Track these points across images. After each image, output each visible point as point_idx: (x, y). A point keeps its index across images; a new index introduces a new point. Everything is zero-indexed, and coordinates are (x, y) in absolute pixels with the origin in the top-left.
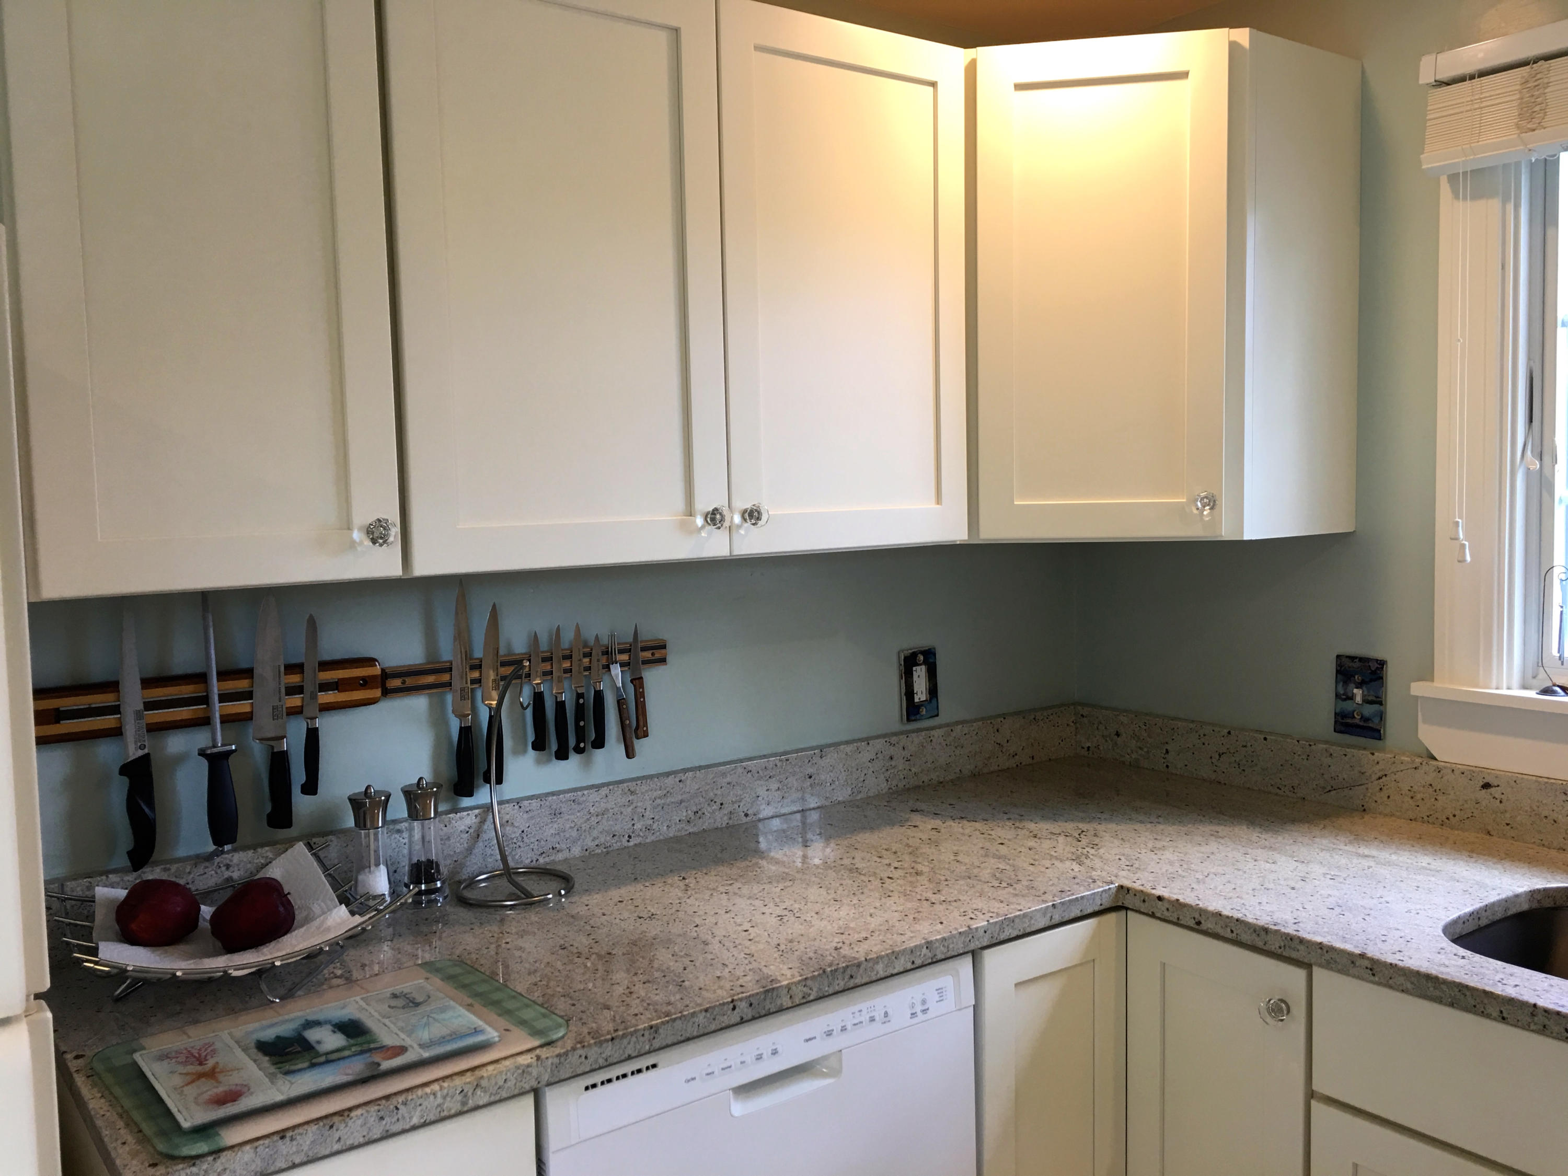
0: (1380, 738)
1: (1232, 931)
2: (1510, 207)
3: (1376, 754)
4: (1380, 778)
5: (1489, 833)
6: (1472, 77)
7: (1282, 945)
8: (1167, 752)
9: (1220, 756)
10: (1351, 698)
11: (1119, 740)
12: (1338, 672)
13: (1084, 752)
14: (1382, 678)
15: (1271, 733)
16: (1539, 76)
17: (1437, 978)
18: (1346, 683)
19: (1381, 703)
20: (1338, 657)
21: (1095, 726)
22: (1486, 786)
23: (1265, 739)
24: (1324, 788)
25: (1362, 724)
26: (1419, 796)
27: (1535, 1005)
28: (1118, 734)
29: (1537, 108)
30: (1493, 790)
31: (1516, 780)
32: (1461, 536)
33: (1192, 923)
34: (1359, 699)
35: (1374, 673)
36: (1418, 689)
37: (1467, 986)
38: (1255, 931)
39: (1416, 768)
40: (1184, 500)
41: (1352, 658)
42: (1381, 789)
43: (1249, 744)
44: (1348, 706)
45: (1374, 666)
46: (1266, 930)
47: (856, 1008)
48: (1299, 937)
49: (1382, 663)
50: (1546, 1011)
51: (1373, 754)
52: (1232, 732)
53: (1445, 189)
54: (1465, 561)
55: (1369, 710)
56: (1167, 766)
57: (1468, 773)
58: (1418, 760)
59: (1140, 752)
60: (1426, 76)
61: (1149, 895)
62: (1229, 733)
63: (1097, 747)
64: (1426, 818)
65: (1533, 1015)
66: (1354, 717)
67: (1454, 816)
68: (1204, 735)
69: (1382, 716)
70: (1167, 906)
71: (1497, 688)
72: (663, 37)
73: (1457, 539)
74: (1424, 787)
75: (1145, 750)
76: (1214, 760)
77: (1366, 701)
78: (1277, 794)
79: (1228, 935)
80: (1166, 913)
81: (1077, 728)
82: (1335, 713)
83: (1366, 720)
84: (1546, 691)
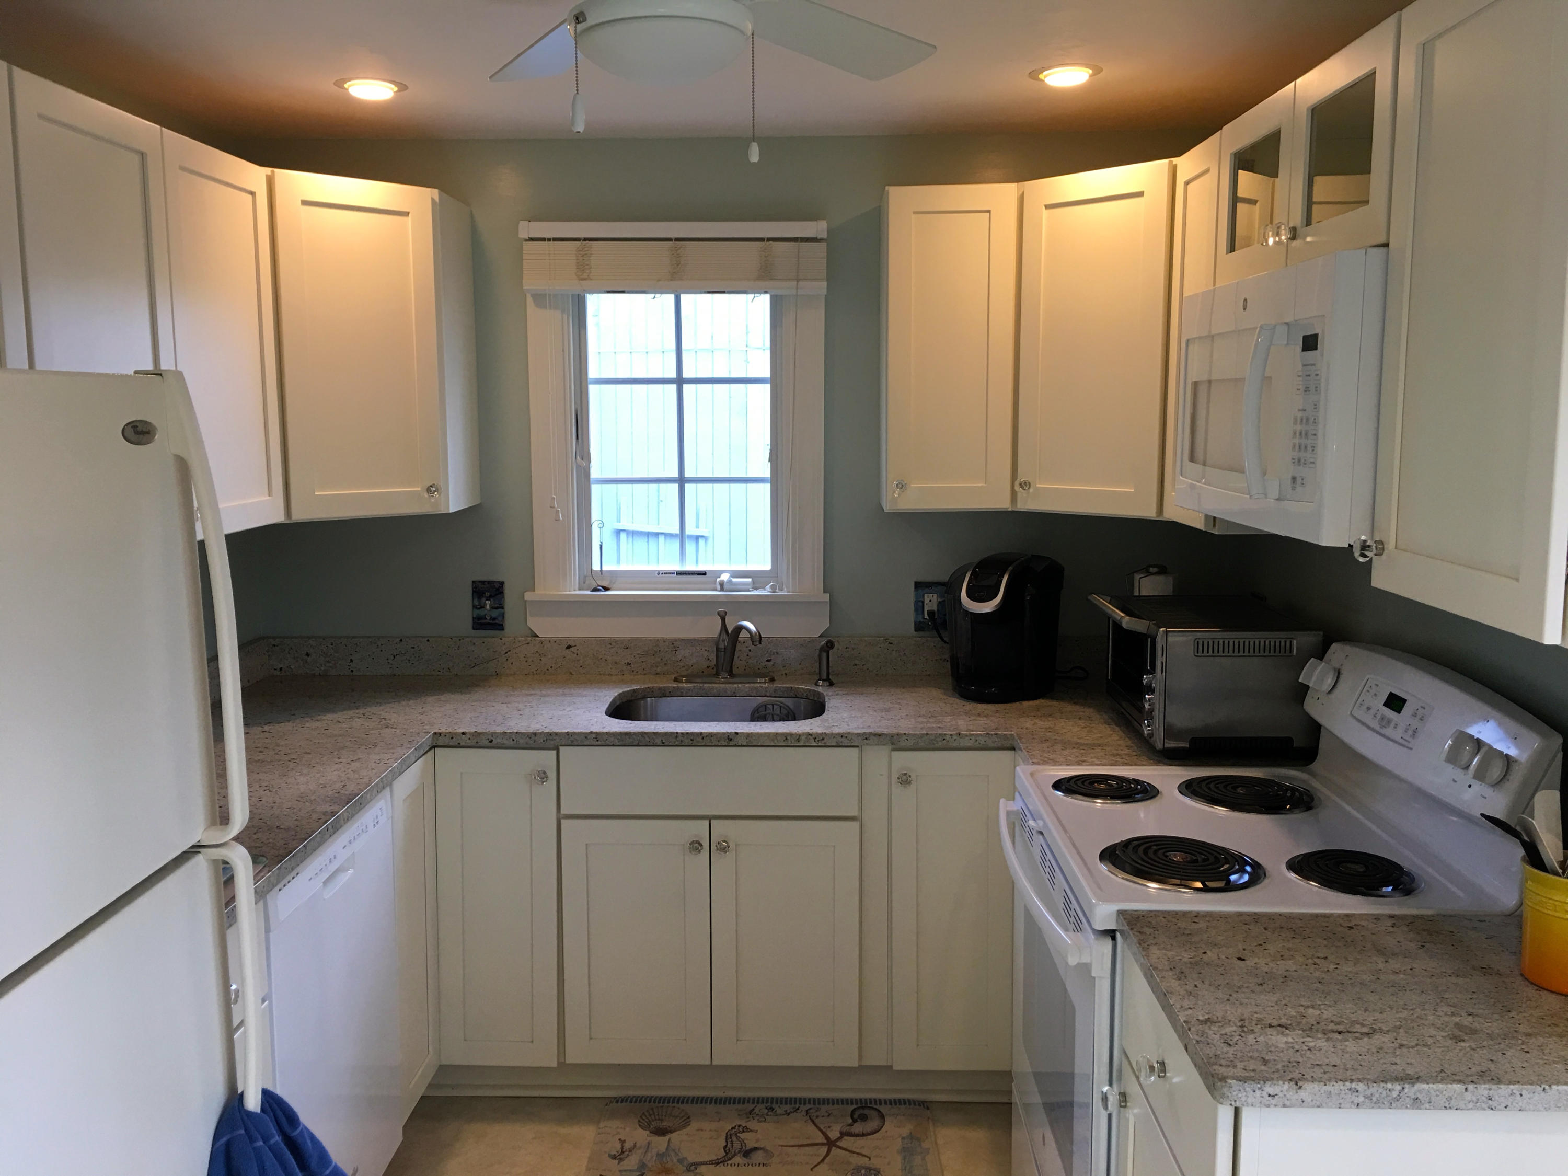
0: (503, 630)
1: (513, 740)
2: (565, 316)
3: (503, 639)
4: (506, 653)
5: (571, 674)
6: (549, 240)
7: (545, 739)
8: (352, 661)
9: (394, 657)
10: (483, 607)
11: (309, 659)
12: (474, 592)
13: (278, 673)
14: (503, 593)
15: (431, 637)
16: (586, 249)
17: (630, 733)
18: (479, 598)
19: (503, 608)
20: (473, 582)
21: (287, 652)
22: (569, 647)
23: (428, 641)
24: (470, 665)
25: (491, 622)
26: (530, 660)
27: (677, 733)
28: (308, 655)
29: (587, 267)
30: (572, 649)
31: (586, 641)
32: (556, 506)
33: (487, 743)
34: (488, 607)
35: (498, 589)
36: (528, 596)
37: (645, 733)
38: (528, 736)
39: (528, 644)
40: (419, 489)
41: (483, 582)
42: (507, 660)
43: (416, 646)
44: (482, 612)
45: (497, 586)
46: (535, 734)
47: (356, 826)
48: (555, 733)
49: (502, 583)
50: (682, 734)
51: (501, 639)
52: (403, 640)
53: (529, 300)
54: (559, 520)
55: (495, 613)
56: (352, 671)
57: (557, 642)
58: (529, 639)
59: (328, 665)
60: (523, 234)
61: (456, 734)
62: (401, 640)
63: (289, 667)
64: (535, 672)
65: (676, 737)
66: (486, 619)
67: (551, 667)
68: (382, 645)
69: (503, 615)
70: (469, 737)
71: (570, 591)
72: (136, 158)
73: (554, 507)
74: (533, 654)
75: (333, 662)
76: (389, 661)
77: (492, 608)
78: (438, 675)
79: (511, 743)
80: (468, 741)
81: (269, 656)
82: (473, 618)
83: (494, 619)
84: (595, 590)
